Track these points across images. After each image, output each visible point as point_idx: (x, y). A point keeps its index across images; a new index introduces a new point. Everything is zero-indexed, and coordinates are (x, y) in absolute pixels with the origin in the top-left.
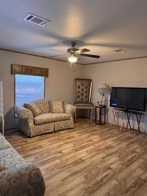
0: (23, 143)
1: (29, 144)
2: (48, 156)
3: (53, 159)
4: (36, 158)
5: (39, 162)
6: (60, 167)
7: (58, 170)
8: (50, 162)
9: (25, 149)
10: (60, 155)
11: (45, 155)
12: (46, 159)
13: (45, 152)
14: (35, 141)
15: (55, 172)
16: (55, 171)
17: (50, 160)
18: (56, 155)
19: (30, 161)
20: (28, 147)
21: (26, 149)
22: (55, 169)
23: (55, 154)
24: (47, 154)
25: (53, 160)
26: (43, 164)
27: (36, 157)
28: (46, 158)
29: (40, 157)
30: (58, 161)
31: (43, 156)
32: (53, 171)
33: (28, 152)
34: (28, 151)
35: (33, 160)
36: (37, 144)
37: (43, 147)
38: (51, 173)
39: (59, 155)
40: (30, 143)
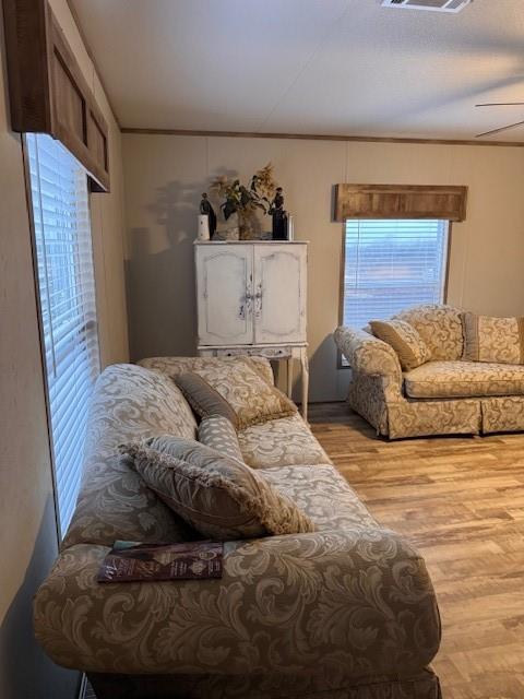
0: (366, 455)
1: (385, 463)
2: (451, 517)
3: (473, 534)
4: (409, 516)
5: (419, 531)
6: (500, 570)
7: (492, 581)
8: (458, 542)
9: (371, 476)
10: (500, 527)
11: (440, 512)
12: (443, 528)
13: (442, 500)
14: (405, 457)
15: (477, 584)
16: (479, 580)
17: (461, 536)
18: (486, 522)
19: (388, 520)
20: (380, 471)
21: (374, 478)
22: (481, 572)
23: (480, 519)
24: (451, 511)
25: (470, 538)
26: (433, 544)
27: (410, 513)
28: (445, 524)
29: (421, 516)
30: (492, 546)
31: (434, 514)
32: (468, 577)
33: (379, 487)
34: (381, 484)
35: (396, 519)
36: (414, 467)
37: (433, 482)
38: (460, 582)
39: (498, 524)
40: (388, 460)
